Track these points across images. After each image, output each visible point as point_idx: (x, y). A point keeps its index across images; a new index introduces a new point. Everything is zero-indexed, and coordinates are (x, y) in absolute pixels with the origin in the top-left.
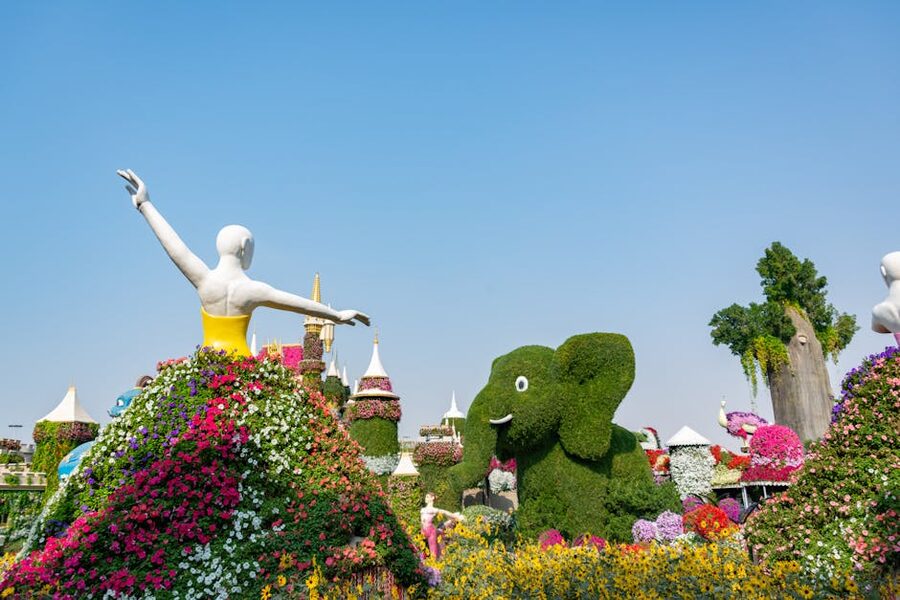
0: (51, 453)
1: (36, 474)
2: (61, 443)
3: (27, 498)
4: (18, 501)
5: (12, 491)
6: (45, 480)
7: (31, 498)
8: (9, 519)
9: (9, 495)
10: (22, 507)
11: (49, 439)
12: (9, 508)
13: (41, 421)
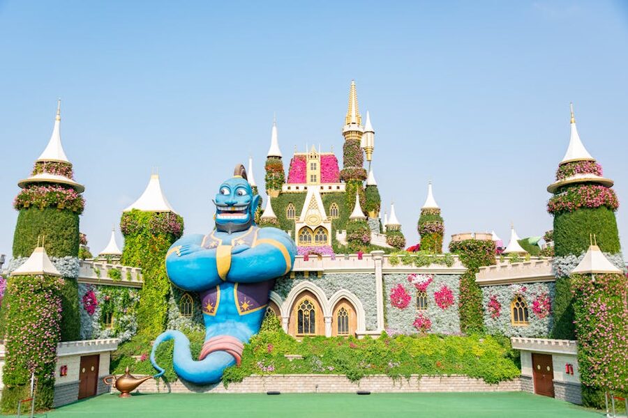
0: (144, 246)
1: (134, 269)
2: (156, 235)
3: (128, 296)
4: (121, 298)
5: (115, 287)
6: (141, 276)
7: (131, 296)
8: (114, 319)
9: (113, 291)
10: (124, 307)
11: (141, 230)
12: (113, 306)
13: (129, 209)
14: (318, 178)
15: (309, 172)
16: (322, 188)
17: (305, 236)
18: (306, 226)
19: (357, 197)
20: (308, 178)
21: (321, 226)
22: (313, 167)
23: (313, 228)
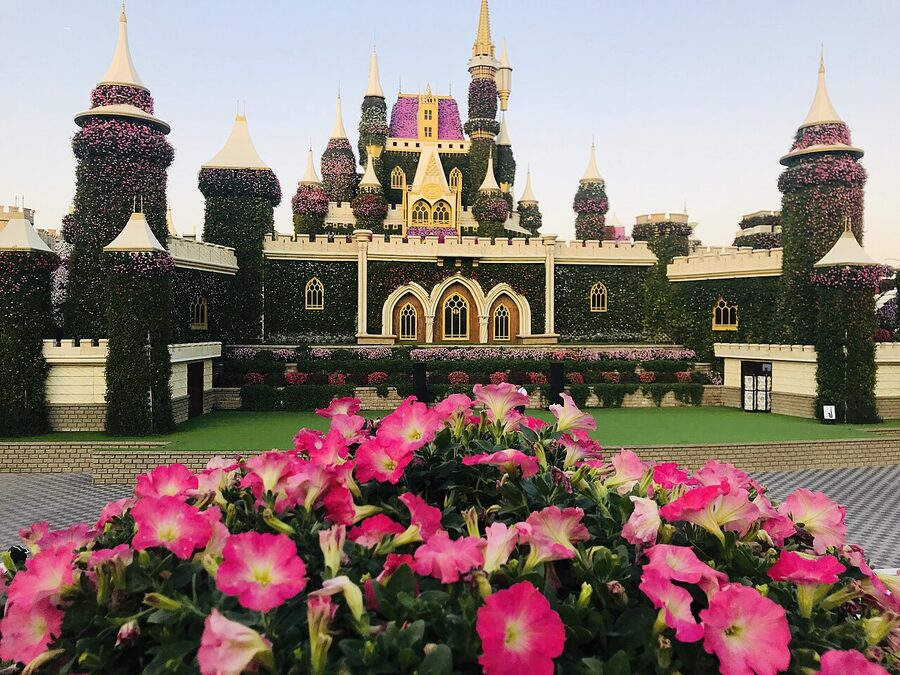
6: (235, 259)
14: (435, 132)
15: (422, 123)
16: (440, 146)
17: (420, 213)
18: (422, 200)
19: (490, 161)
20: (421, 132)
21: (442, 200)
22: (428, 115)
23: (432, 202)
